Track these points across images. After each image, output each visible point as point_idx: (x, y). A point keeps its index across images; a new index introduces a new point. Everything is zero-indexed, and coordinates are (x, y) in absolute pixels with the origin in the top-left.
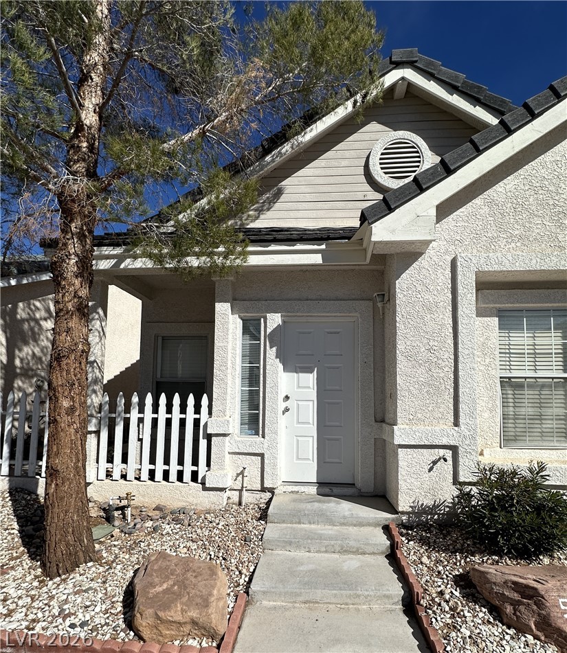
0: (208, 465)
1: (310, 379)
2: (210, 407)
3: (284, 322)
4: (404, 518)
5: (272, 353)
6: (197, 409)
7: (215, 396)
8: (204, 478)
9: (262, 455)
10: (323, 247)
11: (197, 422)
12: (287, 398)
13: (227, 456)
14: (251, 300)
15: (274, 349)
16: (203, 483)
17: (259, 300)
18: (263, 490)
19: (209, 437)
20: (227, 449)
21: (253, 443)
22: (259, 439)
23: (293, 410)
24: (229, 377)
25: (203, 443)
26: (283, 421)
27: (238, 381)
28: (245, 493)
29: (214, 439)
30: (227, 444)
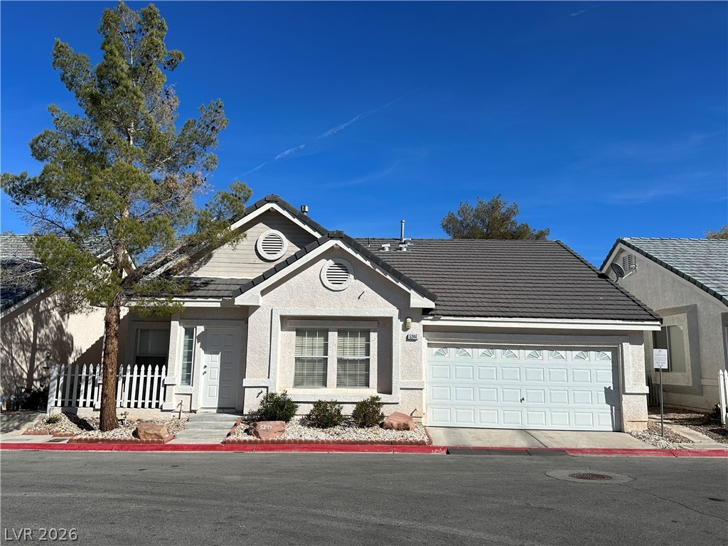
0: (164, 399)
1: (217, 358)
2: (166, 371)
3: (205, 330)
4: (246, 417)
5: (198, 345)
6: (160, 373)
7: (169, 366)
8: (162, 406)
9: (191, 395)
10: (221, 300)
11: (159, 379)
12: (205, 367)
13: (174, 396)
14: (190, 319)
15: (200, 343)
16: (161, 408)
17: (193, 319)
18: (191, 411)
19: (165, 386)
20: (174, 392)
21: (188, 389)
22: (190, 387)
23: (208, 373)
24: (177, 356)
25: (162, 389)
26: (202, 378)
27: (181, 358)
28: (182, 413)
29: (167, 387)
30: (174, 389)
